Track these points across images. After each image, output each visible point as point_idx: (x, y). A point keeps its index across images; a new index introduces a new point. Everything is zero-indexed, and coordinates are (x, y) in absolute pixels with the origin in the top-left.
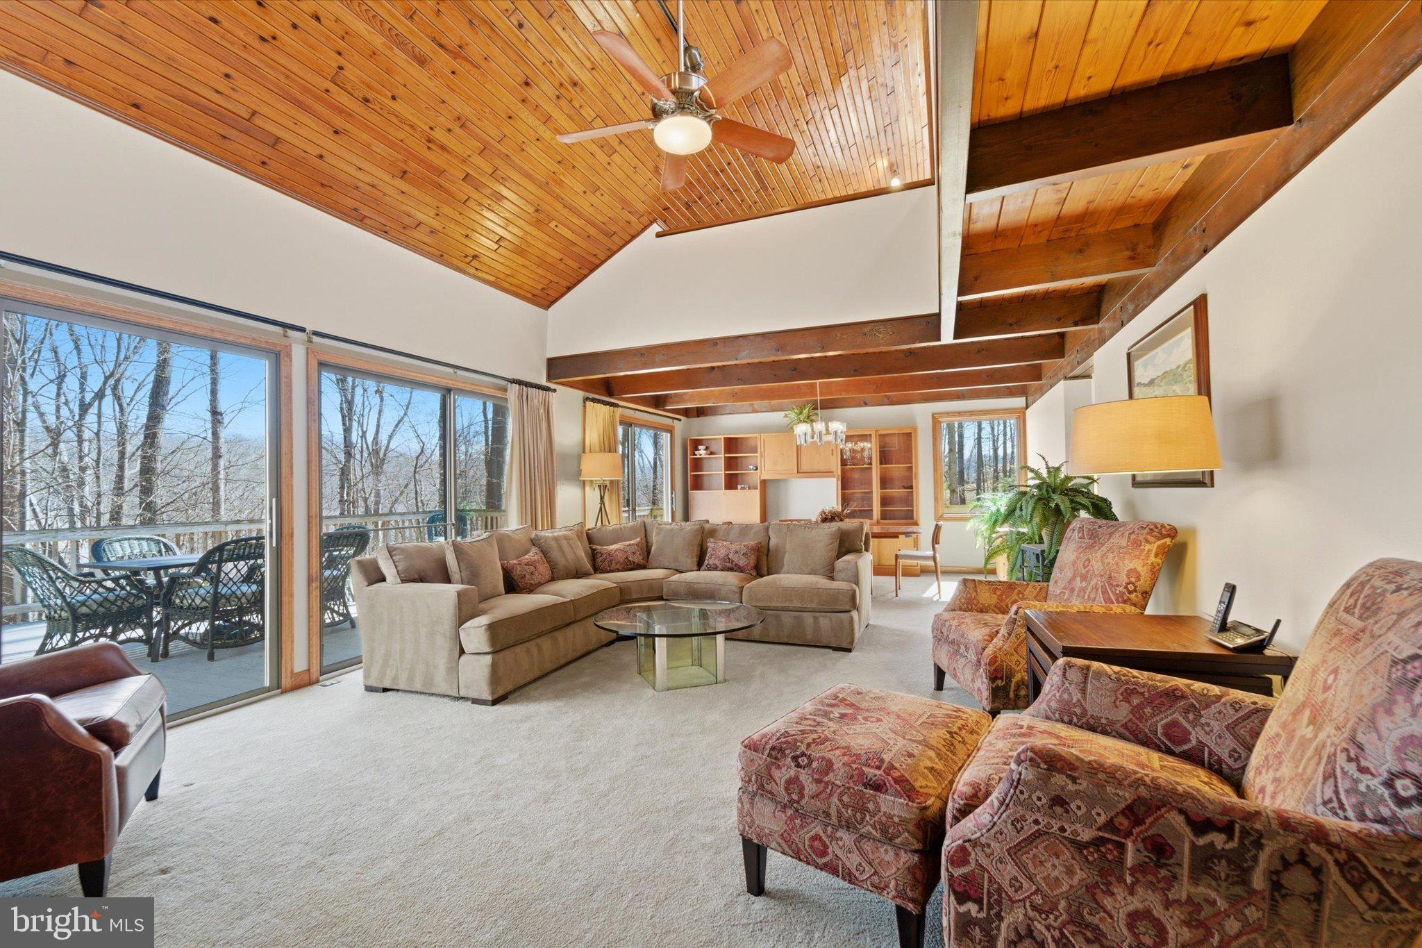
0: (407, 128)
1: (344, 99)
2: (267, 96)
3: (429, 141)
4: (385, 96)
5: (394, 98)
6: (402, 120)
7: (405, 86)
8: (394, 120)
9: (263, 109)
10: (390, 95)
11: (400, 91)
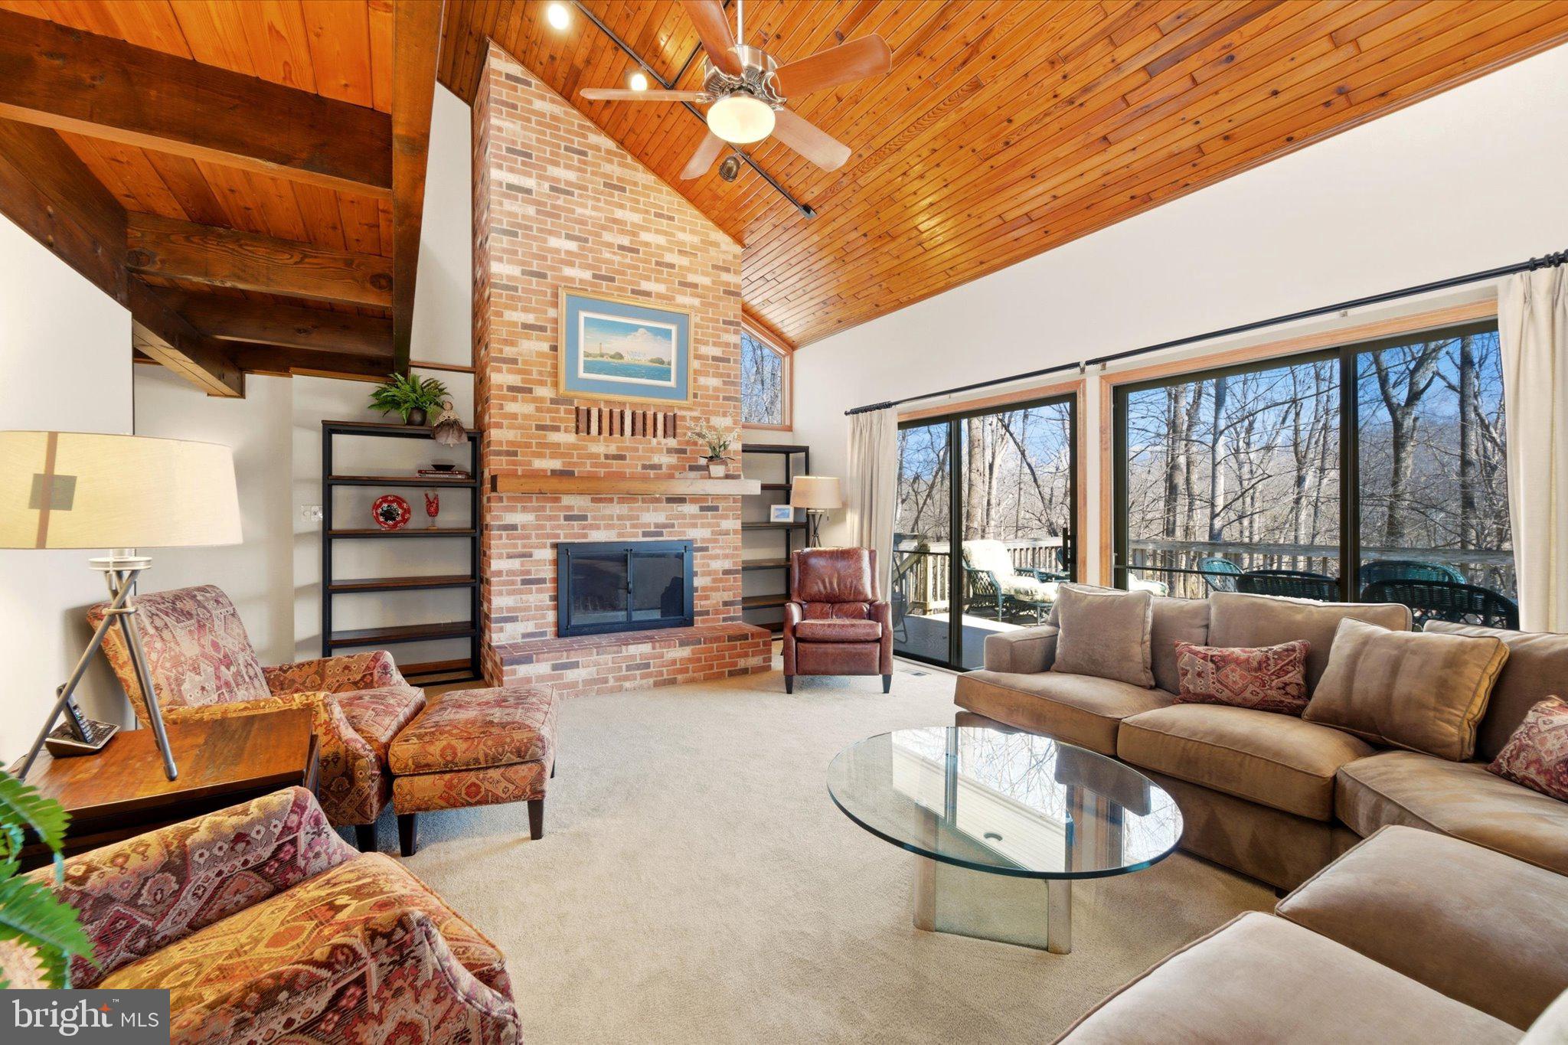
0: (1048, 119)
1: (1002, 158)
2: (989, 203)
3: (1071, 102)
4: (1005, 129)
5: (1010, 121)
6: (1035, 120)
7: (999, 108)
8: (1035, 127)
9: (999, 210)
10: (1006, 123)
11: (1004, 113)
